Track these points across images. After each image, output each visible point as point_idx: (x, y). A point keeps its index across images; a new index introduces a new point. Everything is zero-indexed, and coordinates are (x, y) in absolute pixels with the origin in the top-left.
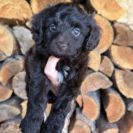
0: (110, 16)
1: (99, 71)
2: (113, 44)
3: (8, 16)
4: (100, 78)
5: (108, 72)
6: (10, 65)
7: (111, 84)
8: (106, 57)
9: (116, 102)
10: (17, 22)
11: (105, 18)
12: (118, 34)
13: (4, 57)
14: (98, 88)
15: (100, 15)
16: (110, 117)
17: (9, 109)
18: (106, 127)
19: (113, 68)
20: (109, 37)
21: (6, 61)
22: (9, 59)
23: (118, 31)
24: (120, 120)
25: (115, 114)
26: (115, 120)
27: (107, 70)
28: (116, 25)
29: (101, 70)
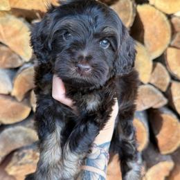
0: (168, 8)
1: (149, 84)
2: (170, 46)
3: (26, 5)
4: (151, 93)
5: (162, 85)
6: (27, 73)
7: (165, 101)
8: (159, 65)
9: (172, 126)
10: (38, 15)
11: (160, 11)
12: (177, 32)
13: (19, 63)
14: (147, 107)
15: (153, 6)
16: (163, 146)
17: (26, 133)
18: (157, 159)
19: (168, 80)
20: (164, 37)
21: (22, 68)
22: (26, 66)
23: (177, 28)
24: (175, 151)
25: (170, 142)
26: (169, 150)
27: (160, 82)
28: (174, 20)
29: (153, 82)
